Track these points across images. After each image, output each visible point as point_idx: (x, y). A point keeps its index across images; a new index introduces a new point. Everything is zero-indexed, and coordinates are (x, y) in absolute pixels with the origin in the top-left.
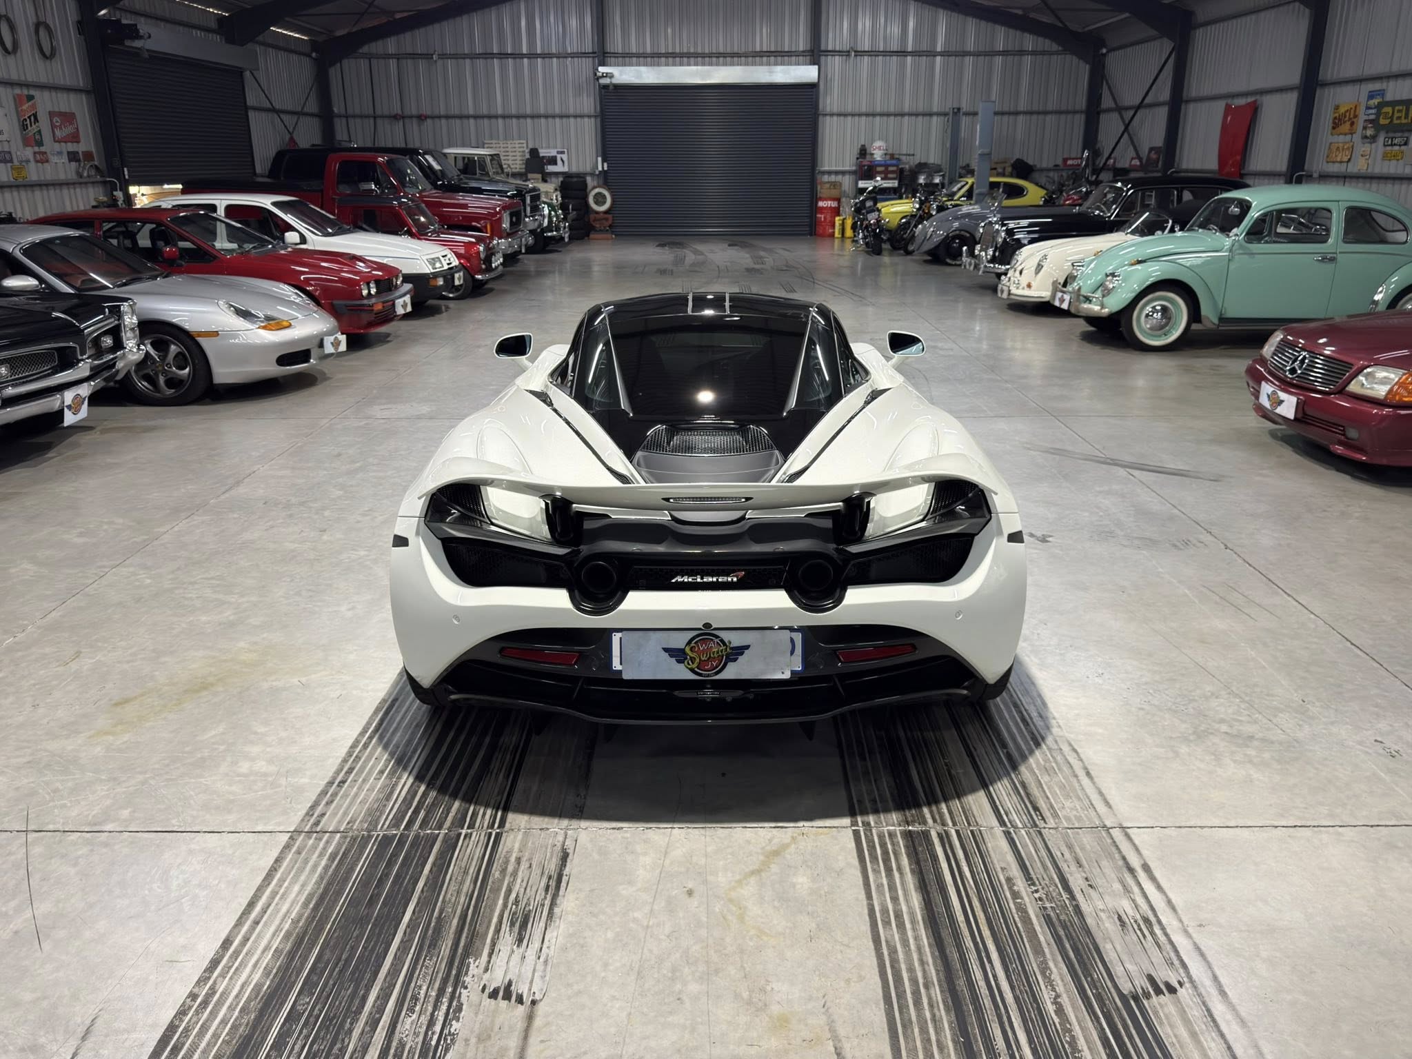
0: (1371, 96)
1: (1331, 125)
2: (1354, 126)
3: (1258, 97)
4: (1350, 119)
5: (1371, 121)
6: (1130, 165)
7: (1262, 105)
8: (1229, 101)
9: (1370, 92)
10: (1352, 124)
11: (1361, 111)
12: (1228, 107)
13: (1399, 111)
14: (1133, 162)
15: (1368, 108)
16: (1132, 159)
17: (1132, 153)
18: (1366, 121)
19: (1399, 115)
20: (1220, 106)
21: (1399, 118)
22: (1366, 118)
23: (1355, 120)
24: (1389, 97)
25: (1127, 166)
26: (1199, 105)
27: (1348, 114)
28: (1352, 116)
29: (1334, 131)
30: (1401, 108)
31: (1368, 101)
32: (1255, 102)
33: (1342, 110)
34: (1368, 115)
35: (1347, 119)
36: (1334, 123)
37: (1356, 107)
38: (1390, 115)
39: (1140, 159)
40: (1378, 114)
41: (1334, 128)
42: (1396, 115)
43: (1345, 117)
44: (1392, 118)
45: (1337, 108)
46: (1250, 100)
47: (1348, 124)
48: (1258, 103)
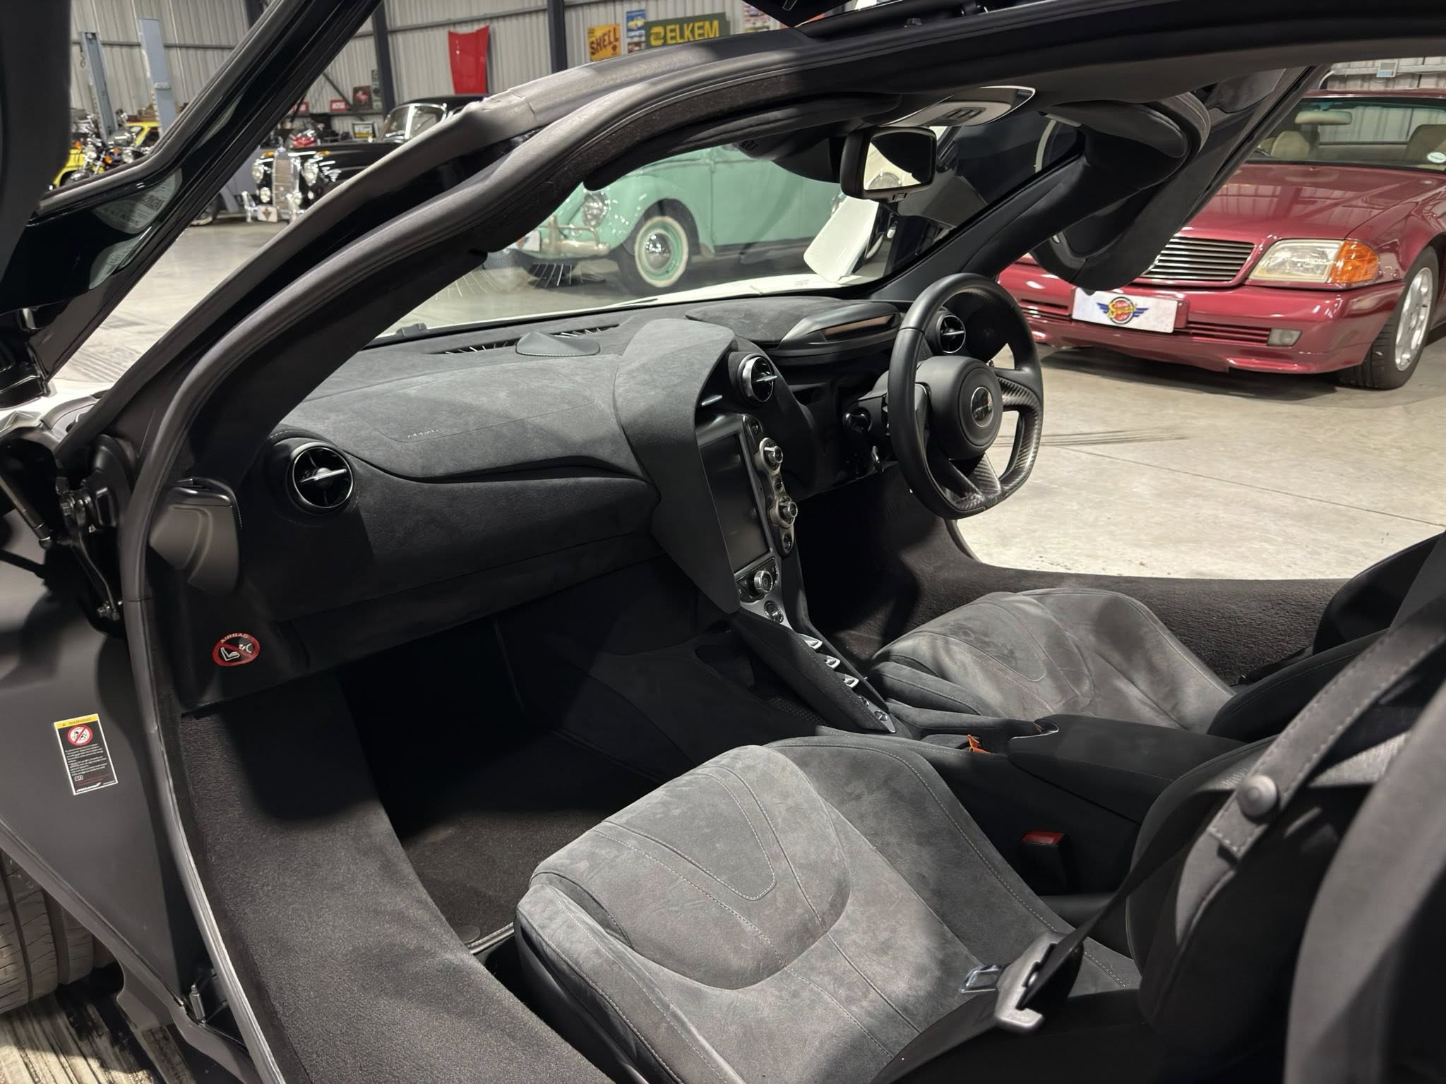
0: (630, 17)
1: (588, 50)
2: (618, 50)
3: (488, 23)
4: (610, 43)
5: (638, 44)
6: (332, 110)
7: (494, 33)
8: (452, 29)
9: (628, 13)
10: (615, 48)
11: (622, 33)
12: (452, 36)
13: (672, 31)
14: (335, 106)
15: (629, 30)
16: (333, 102)
17: (329, 94)
18: (629, 44)
19: (673, 34)
20: (441, 36)
21: (672, 38)
22: (629, 40)
23: (617, 43)
24: (652, 17)
25: (327, 110)
26: (409, 35)
27: (606, 38)
28: (612, 39)
29: (593, 57)
30: (672, 27)
31: (628, 21)
32: (486, 29)
33: (598, 34)
34: (632, 37)
35: (606, 43)
36: (593, 48)
37: (615, 30)
38: (662, 34)
39: (345, 100)
40: (648, 35)
41: (593, 54)
42: (669, 35)
43: (604, 40)
44: (665, 38)
45: (591, 32)
46: (476, 27)
47: (609, 48)
48: (491, 29)
